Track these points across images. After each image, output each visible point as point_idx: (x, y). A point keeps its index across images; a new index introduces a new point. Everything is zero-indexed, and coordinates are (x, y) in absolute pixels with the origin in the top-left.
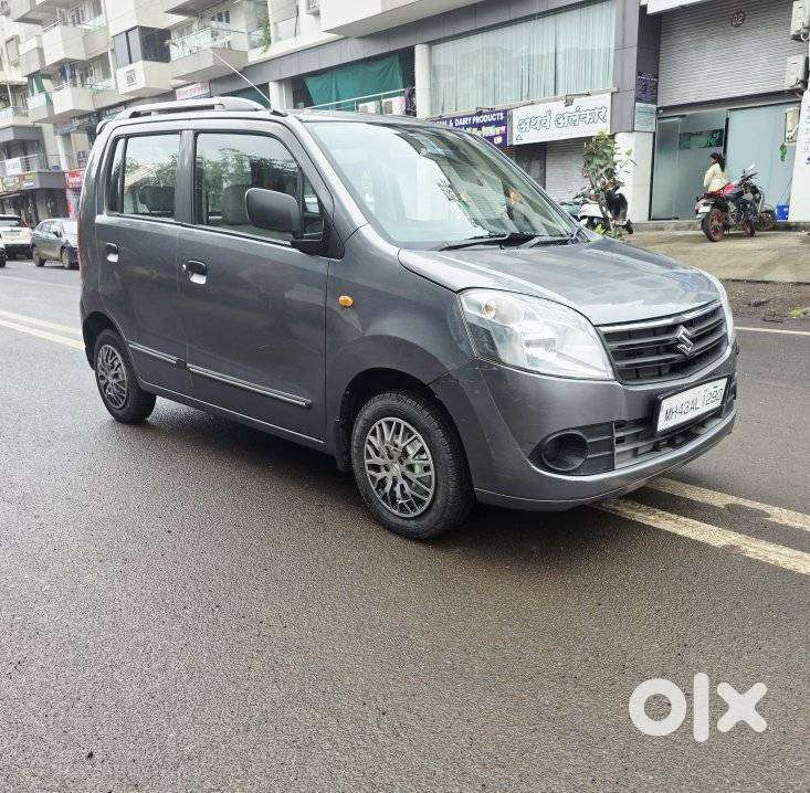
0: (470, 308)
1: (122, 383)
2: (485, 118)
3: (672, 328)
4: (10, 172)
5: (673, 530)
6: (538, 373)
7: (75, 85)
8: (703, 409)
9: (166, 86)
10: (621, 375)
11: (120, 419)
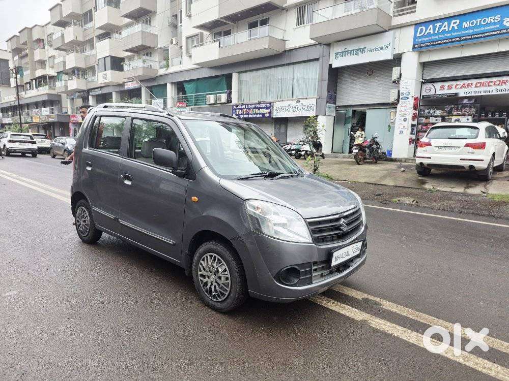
0: (249, 208)
1: (87, 225)
2: (262, 106)
3: (338, 220)
4: (44, 114)
5: (339, 311)
6: (279, 239)
7: (79, 78)
8: (352, 255)
9: (121, 82)
10: (316, 241)
11: (84, 241)
